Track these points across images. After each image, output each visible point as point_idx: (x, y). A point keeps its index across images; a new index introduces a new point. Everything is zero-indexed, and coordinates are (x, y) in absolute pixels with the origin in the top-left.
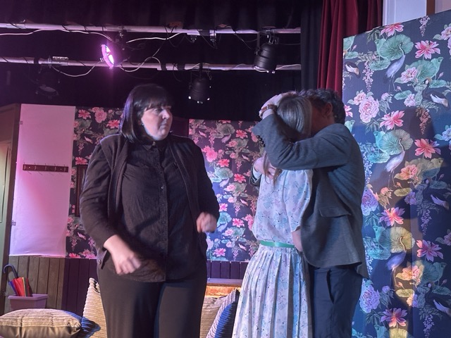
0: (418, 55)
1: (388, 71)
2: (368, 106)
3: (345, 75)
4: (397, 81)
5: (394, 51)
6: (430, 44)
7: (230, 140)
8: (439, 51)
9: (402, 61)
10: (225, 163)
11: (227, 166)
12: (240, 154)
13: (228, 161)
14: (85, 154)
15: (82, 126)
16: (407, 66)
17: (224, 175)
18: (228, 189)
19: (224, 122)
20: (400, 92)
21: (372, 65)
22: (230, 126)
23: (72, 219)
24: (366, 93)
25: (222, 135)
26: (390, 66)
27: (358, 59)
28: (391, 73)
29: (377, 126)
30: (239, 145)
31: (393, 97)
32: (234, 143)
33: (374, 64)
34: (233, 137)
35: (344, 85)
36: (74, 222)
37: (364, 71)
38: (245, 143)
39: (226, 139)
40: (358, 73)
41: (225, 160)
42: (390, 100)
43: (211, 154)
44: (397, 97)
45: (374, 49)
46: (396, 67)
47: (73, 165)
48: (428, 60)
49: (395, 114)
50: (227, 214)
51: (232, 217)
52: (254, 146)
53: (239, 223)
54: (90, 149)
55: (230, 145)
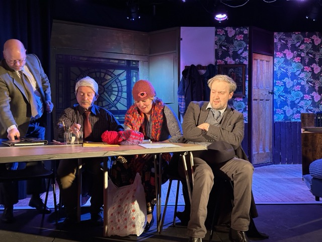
7: (300, 45)
10: (298, 59)
11: (300, 61)
12: (307, 54)
13: (300, 58)
14: (223, 57)
15: (220, 39)
17: (298, 67)
18: (300, 76)
19: (297, 33)
22: (300, 35)
25: (296, 41)
30: (306, 48)
32: (303, 47)
34: (303, 42)
38: (310, 46)
39: (299, 44)
41: (298, 58)
43: (289, 54)
47: (216, 65)
50: (300, 92)
51: (304, 94)
52: (316, 48)
53: (308, 97)
54: (225, 54)
55: (301, 48)
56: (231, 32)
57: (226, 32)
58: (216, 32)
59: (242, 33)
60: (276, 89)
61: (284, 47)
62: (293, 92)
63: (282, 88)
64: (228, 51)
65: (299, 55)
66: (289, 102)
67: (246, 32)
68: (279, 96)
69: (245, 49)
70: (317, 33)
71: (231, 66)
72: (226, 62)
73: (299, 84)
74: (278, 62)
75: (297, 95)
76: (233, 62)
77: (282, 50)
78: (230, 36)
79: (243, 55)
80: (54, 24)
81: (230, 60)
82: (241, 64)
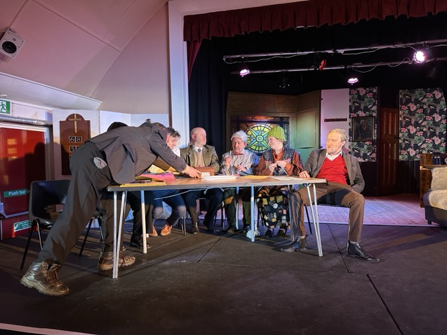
7: (423, 99)
11: (422, 112)
12: (429, 106)
13: (423, 110)
14: (355, 111)
15: (353, 98)
17: (420, 117)
18: (423, 124)
22: (423, 91)
23: (351, 143)
25: (419, 96)
30: (428, 101)
32: (425, 100)
34: (425, 97)
36: (352, 145)
38: (432, 99)
39: (421, 98)
41: (420, 110)
47: (350, 117)
50: (422, 137)
51: (426, 138)
52: (437, 101)
53: (430, 141)
54: (358, 109)
55: (423, 101)
56: (362, 91)
57: (358, 91)
58: (350, 92)
59: (372, 92)
60: (400, 135)
61: (409, 101)
62: (416, 138)
63: (406, 134)
64: (360, 107)
65: (422, 108)
66: (412, 145)
67: (375, 91)
68: (404, 141)
69: (374, 104)
70: (438, 89)
71: (363, 118)
72: (358, 115)
73: (422, 130)
74: (404, 113)
75: (420, 140)
76: (364, 115)
77: (406, 104)
78: (362, 95)
79: (373, 109)
80: (229, 95)
81: (361, 114)
82: (371, 116)
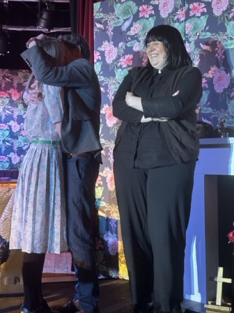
0: (141, 15)
1: (123, 27)
2: (110, 51)
3: (95, 30)
4: (128, 33)
5: (126, 12)
6: (148, 7)
8: (153, 12)
9: (131, 19)
16: (134, 23)
19: (24, 71)
20: (130, 41)
21: (112, 22)
24: (109, 42)
26: (123, 23)
27: (103, 18)
28: (124, 28)
29: (116, 66)
31: (126, 45)
33: (113, 22)
35: (95, 37)
37: (107, 27)
40: (103, 28)
42: (124, 47)
43: (15, 95)
44: (129, 45)
45: (113, 11)
46: (127, 24)
48: (147, 18)
49: (127, 57)
61: (10, 86)
63: (7, 133)
66: (15, 149)
68: (4, 141)
74: (3, 103)
77: (6, 89)
